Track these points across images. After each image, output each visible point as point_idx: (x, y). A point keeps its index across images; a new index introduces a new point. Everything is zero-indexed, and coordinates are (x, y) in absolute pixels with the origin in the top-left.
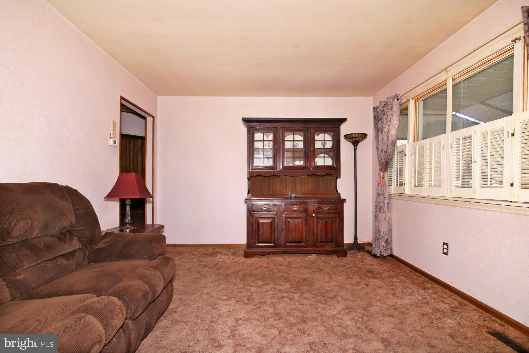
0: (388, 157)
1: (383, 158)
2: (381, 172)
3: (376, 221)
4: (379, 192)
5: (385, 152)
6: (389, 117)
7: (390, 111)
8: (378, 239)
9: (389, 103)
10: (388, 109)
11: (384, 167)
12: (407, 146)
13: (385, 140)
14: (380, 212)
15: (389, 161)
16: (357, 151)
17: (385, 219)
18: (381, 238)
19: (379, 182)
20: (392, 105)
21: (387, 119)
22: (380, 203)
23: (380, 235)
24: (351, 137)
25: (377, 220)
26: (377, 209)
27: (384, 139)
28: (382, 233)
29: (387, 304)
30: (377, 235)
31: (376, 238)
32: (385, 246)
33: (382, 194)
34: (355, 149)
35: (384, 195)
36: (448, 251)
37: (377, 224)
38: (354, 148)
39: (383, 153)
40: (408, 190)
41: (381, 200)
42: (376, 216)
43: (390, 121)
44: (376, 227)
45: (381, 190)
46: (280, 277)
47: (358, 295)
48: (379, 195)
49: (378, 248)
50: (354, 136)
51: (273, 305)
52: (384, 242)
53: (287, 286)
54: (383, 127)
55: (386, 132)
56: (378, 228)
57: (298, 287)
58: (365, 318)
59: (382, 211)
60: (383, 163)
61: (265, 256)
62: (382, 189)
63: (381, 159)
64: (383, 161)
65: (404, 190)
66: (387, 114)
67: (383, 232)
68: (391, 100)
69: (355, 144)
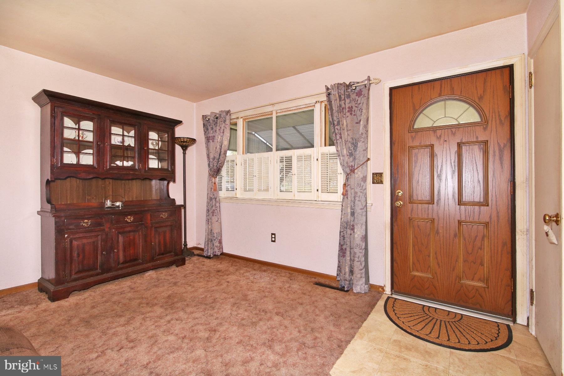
0: (221, 165)
1: (215, 165)
2: (213, 178)
3: (208, 224)
4: (211, 196)
5: (217, 159)
6: (222, 129)
7: (223, 124)
8: (211, 241)
9: (222, 116)
10: (222, 122)
11: (216, 174)
12: (238, 156)
13: (218, 148)
14: (213, 215)
15: (220, 168)
16: (186, 155)
17: (217, 221)
18: (215, 240)
19: (211, 187)
20: (225, 118)
21: (220, 130)
22: (212, 207)
23: (214, 237)
24: (182, 141)
25: (210, 223)
26: (210, 212)
27: (216, 148)
28: (215, 235)
29: (255, 290)
30: (210, 237)
31: (209, 240)
32: (219, 246)
33: (214, 198)
34: (184, 154)
35: (216, 199)
36: (275, 239)
37: (210, 227)
38: (182, 152)
39: (216, 160)
40: (239, 194)
41: (214, 204)
42: (208, 219)
43: (223, 133)
44: (208, 230)
45: (213, 195)
46: (139, 305)
47: (230, 292)
48: (211, 199)
49: (211, 249)
50: (185, 140)
51: (168, 332)
52: (218, 242)
53: (159, 310)
54: (214, 136)
55: (219, 142)
56: (211, 230)
57: (172, 305)
58: (252, 305)
59: (214, 214)
60: (215, 169)
61: (88, 290)
62: (214, 193)
63: (214, 166)
64: (215, 167)
65: (236, 195)
66: (221, 126)
67: (217, 233)
68: (224, 114)
69: (185, 148)
